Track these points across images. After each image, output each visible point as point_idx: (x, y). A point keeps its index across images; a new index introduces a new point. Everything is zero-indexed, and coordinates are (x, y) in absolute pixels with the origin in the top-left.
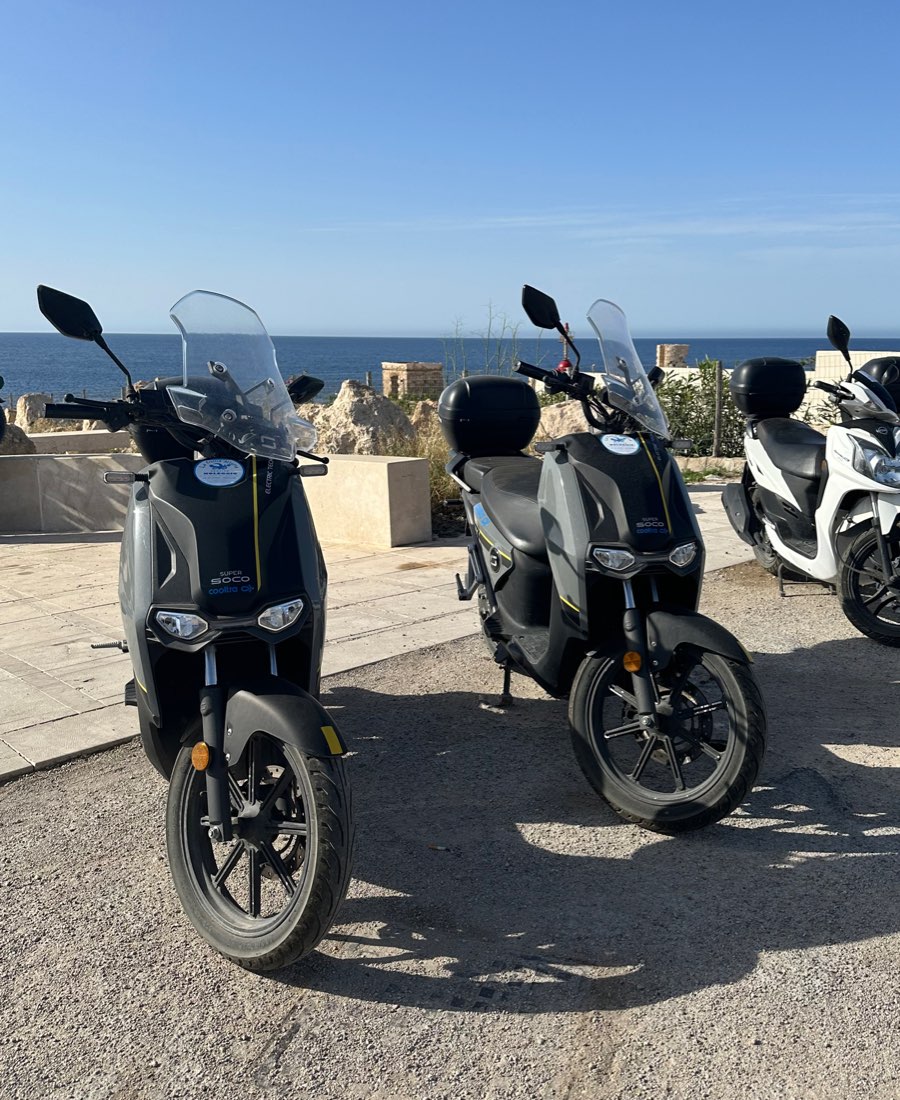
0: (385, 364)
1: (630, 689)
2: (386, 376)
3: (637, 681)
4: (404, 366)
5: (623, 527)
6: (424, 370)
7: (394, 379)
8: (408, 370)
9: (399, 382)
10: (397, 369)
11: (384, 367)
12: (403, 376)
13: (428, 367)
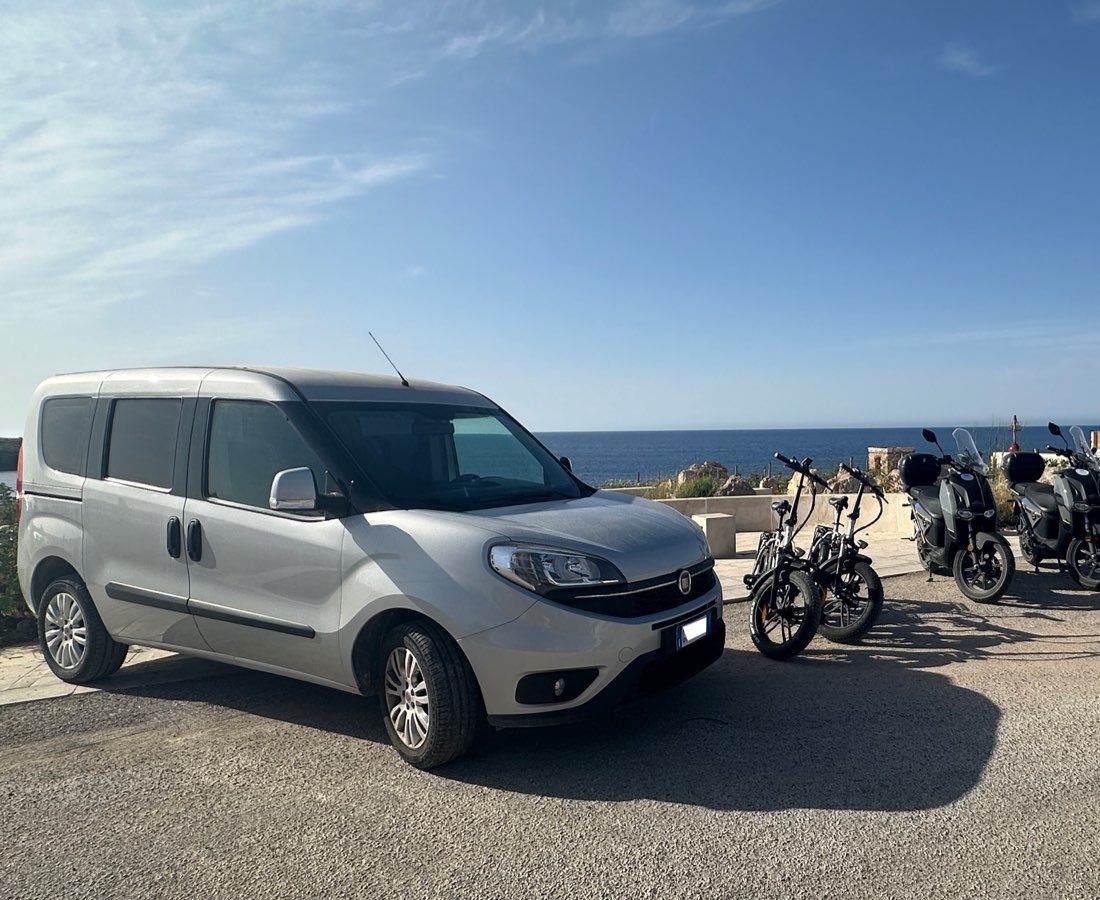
0: (870, 449)
1: (1088, 550)
2: (871, 457)
3: (1090, 545)
4: (886, 450)
5: (1084, 497)
6: (899, 454)
7: (878, 459)
8: (887, 453)
9: (881, 462)
10: (879, 453)
11: (869, 451)
12: (884, 457)
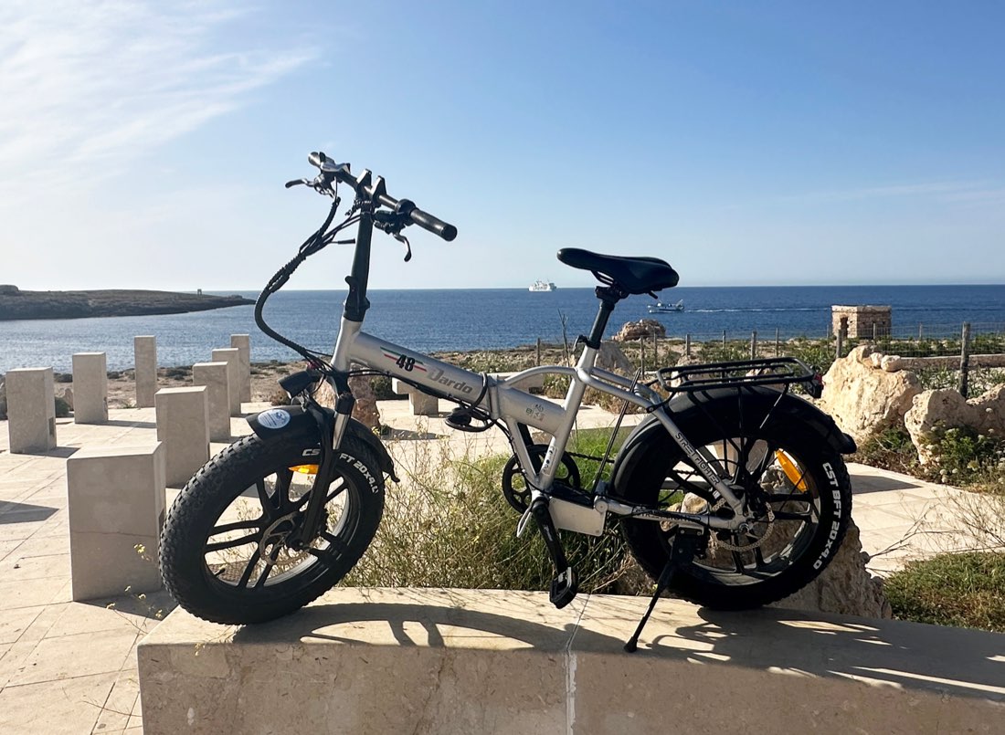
2: (836, 318)
4: (855, 309)
6: (874, 313)
7: (844, 320)
8: (857, 313)
9: (848, 323)
10: (847, 312)
11: (834, 309)
12: (853, 318)
13: (878, 310)
